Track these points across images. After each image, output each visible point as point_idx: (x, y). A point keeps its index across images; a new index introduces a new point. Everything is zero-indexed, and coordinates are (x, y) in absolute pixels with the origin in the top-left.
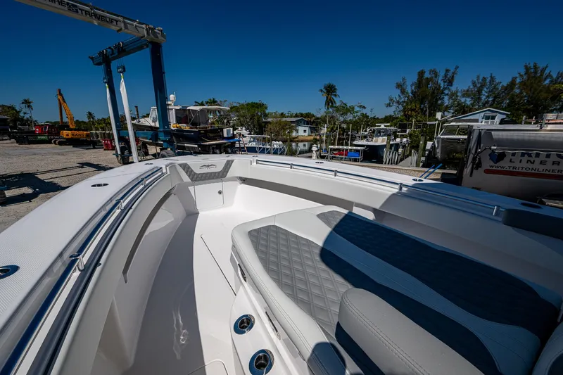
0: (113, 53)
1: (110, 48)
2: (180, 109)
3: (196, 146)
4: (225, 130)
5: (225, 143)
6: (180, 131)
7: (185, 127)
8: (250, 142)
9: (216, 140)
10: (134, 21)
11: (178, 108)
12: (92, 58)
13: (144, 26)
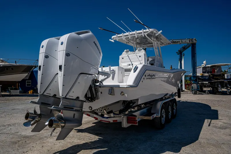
0: (182, 50)
9: (220, 80)
10: (186, 39)
12: (177, 53)
13: (188, 40)
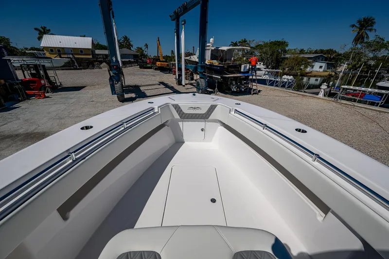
0: (181, 11)
1: (179, 8)
2: (215, 49)
3: (220, 77)
4: (243, 66)
5: (241, 76)
6: (211, 65)
7: (216, 63)
8: (265, 75)
9: (234, 73)
11: (213, 48)
12: (171, 16)
